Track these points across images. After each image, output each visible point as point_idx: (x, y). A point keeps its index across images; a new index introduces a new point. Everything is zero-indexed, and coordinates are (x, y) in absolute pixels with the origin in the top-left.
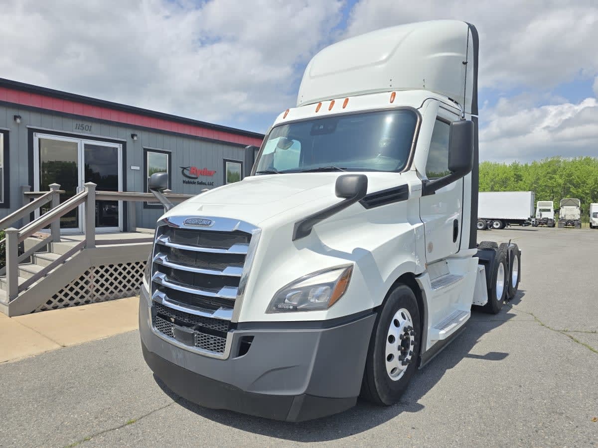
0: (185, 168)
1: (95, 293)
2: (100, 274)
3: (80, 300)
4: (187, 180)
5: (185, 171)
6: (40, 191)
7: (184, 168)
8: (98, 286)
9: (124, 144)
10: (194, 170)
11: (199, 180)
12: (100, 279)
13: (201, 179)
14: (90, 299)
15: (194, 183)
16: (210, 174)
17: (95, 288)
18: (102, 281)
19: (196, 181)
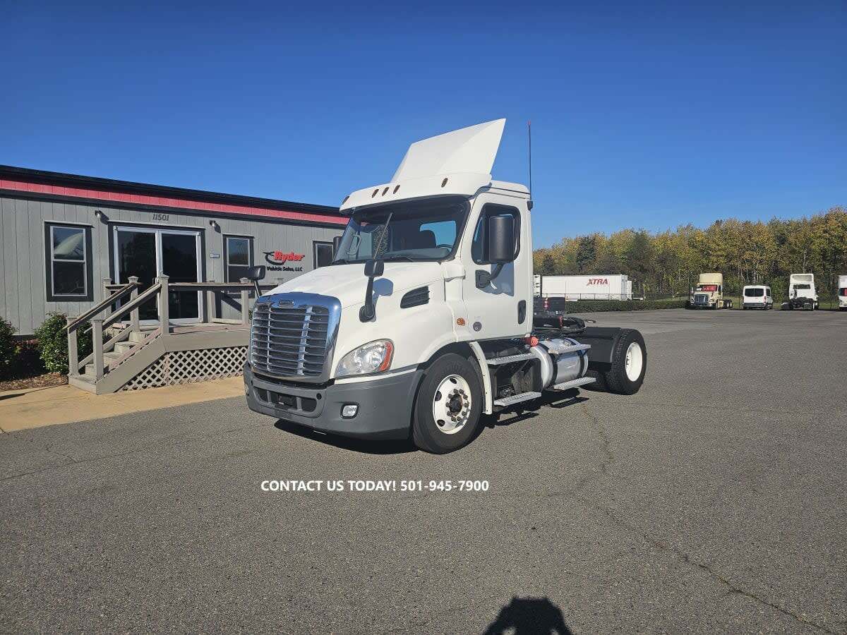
0: (270, 254)
1: (170, 377)
2: (174, 359)
3: (156, 383)
4: (271, 266)
5: (269, 257)
6: (121, 283)
7: (268, 254)
8: (172, 370)
9: (202, 231)
10: (279, 255)
11: (286, 265)
12: (174, 364)
13: (288, 264)
14: (165, 382)
15: (280, 269)
16: (299, 258)
17: (170, 373)
18: (176, 366)
19: (281, 266)
